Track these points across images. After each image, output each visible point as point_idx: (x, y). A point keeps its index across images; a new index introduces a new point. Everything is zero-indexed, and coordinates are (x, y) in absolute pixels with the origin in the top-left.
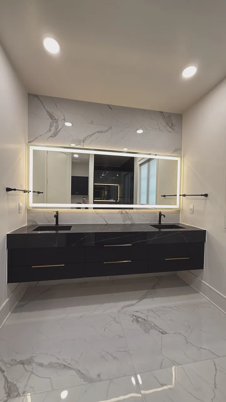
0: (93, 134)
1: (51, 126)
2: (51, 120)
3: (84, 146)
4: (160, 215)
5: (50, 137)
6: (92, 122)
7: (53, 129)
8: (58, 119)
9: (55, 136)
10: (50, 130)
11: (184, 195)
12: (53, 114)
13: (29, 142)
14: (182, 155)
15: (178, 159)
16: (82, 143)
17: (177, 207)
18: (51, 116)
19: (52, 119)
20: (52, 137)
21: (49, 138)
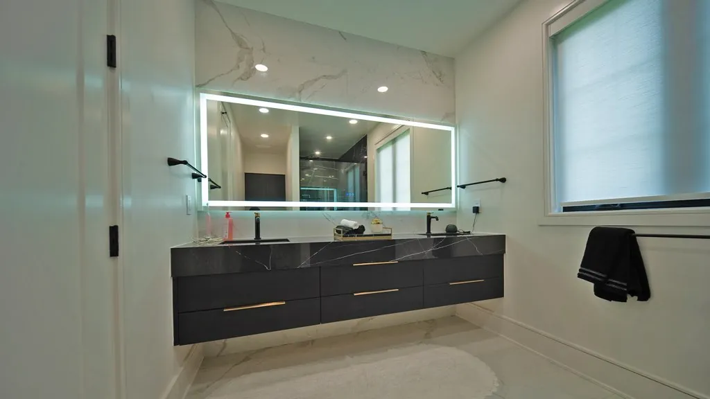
0: (316, 80)
1: (240, 60)
2: (238, 49)
3: (300, 100)
4: (429, 218)
5: (238, 79)
6: (313, 58)
7: (243, 66)
8: (252, 48)
9: (248, 78)
10: (238, 67)
11: (463, 187)
12: (244, 39)
13: (197, 86)
14: (457, 122)
15: (451, 129)
16: (297, 94)
17: (452, 205)
18: (240, 43)
19: (240, 46)
20: (242, 79)
21: (235, 81)
